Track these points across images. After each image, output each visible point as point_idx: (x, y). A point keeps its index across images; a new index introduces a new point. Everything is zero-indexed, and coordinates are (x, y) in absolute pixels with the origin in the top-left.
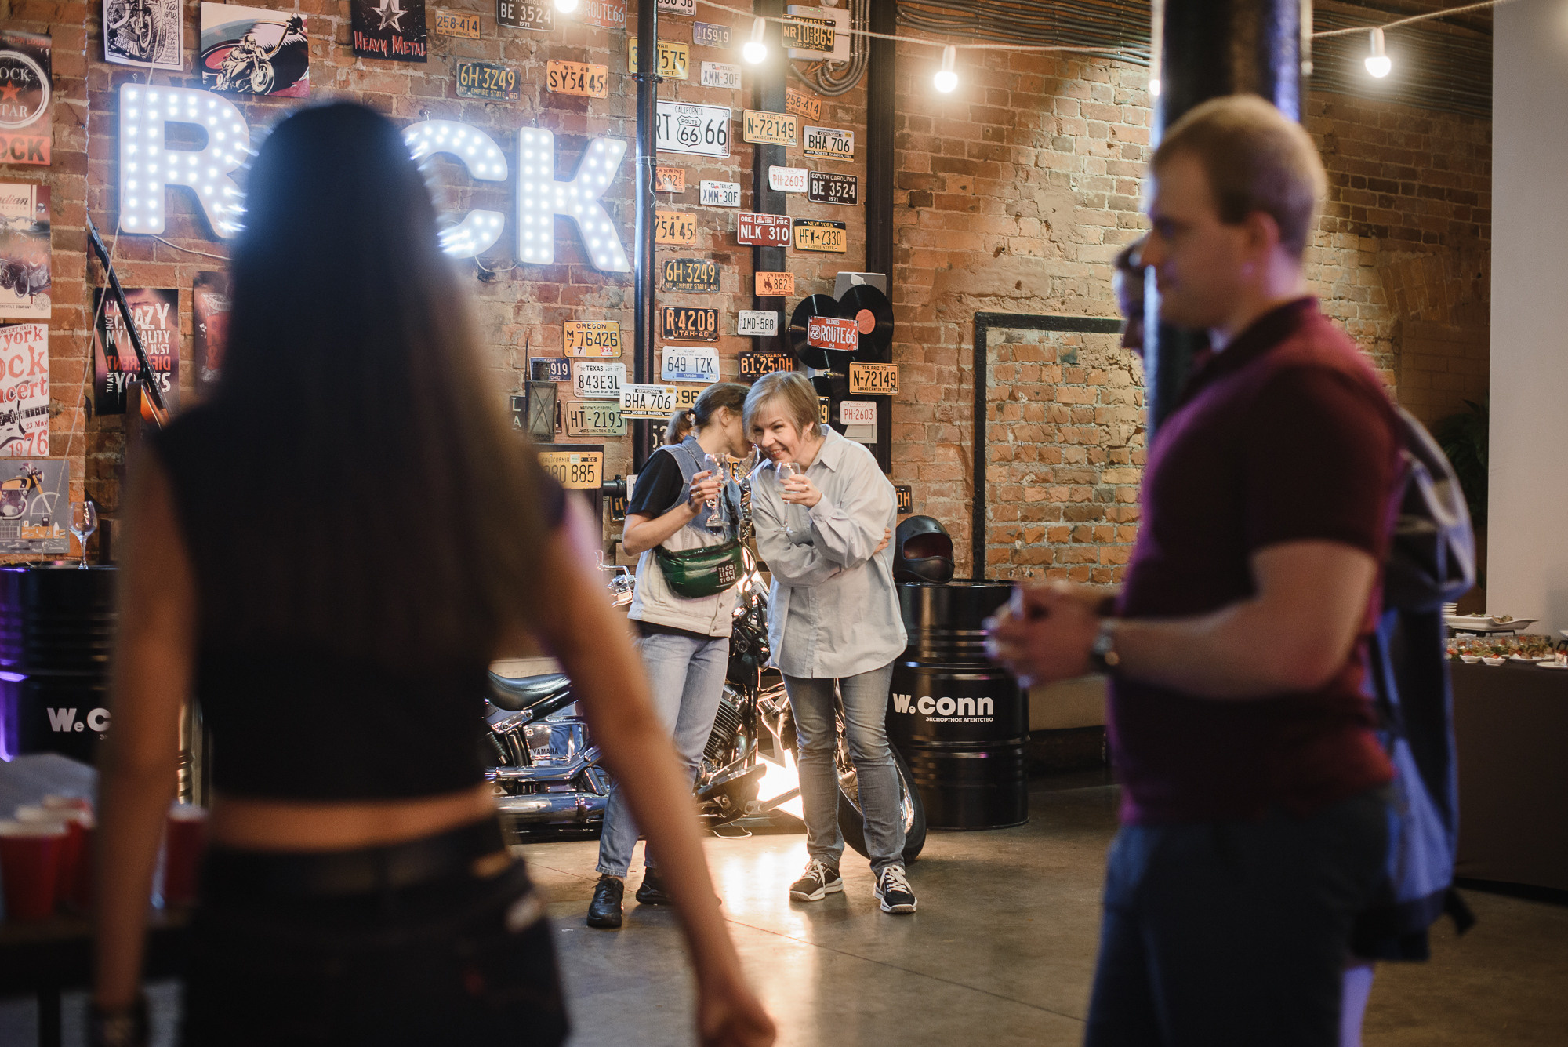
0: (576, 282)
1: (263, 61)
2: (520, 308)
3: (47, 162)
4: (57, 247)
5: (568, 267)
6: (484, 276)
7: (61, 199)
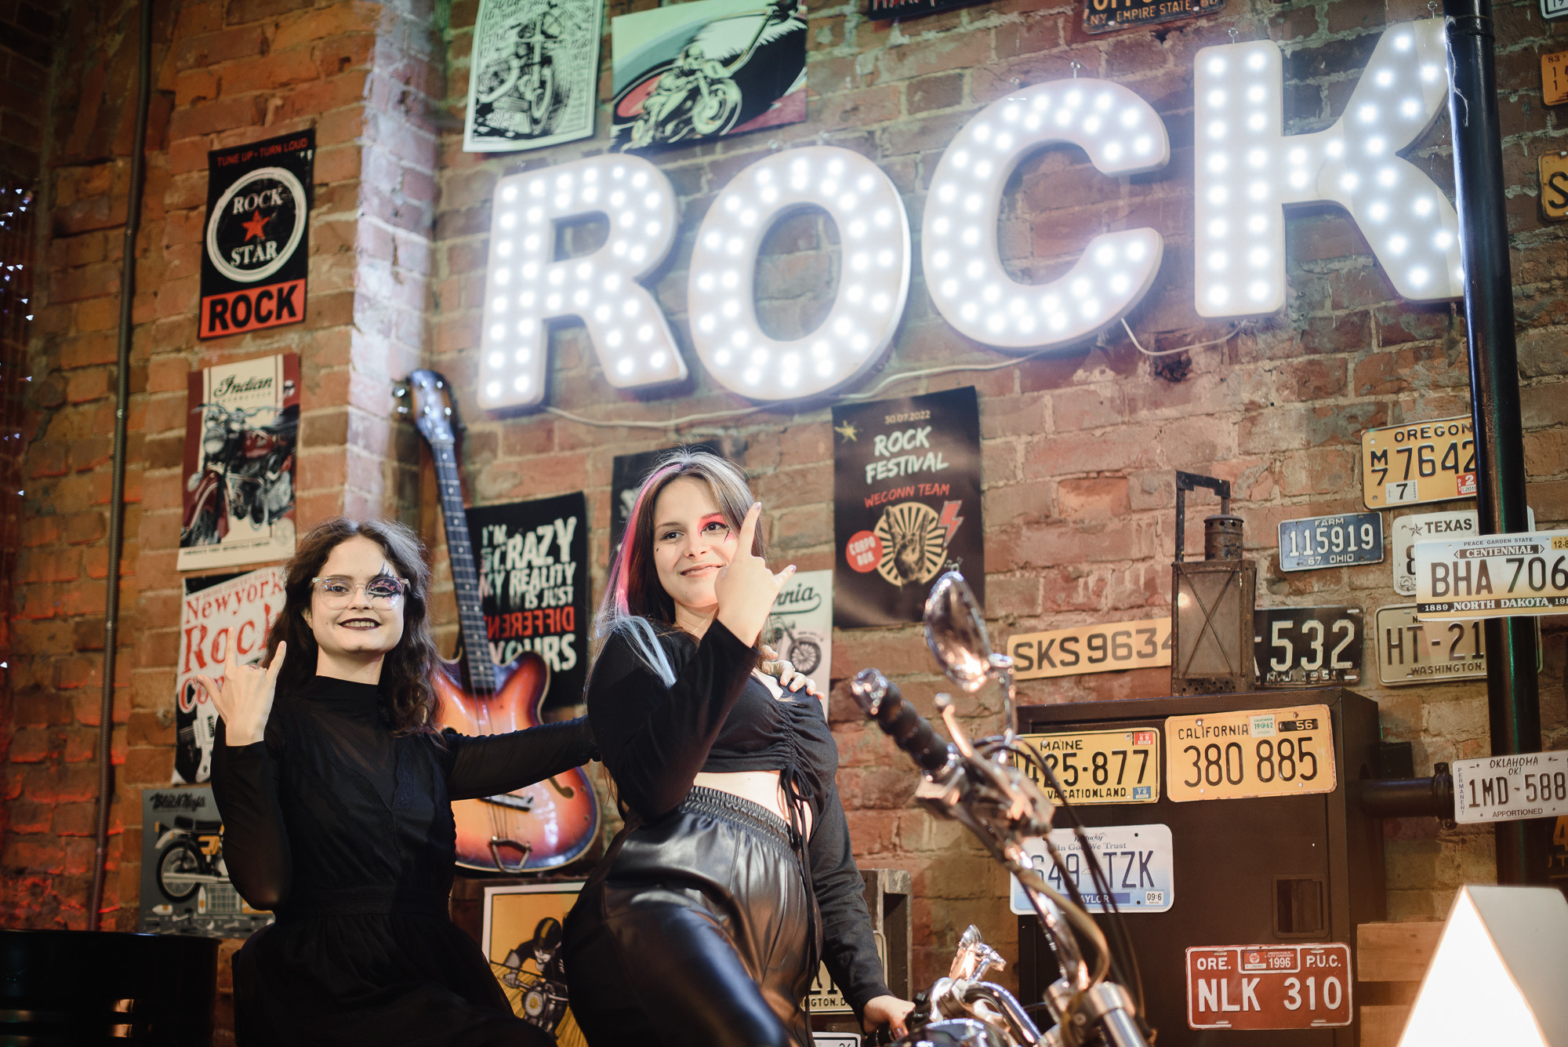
0: (1387, 342)
1: (720, 81)
2: (1253, 421)
3: (299, 317)
4: (308, 443)
5: (1365, 314)
6: (1174, 371)
7: (318, 368)
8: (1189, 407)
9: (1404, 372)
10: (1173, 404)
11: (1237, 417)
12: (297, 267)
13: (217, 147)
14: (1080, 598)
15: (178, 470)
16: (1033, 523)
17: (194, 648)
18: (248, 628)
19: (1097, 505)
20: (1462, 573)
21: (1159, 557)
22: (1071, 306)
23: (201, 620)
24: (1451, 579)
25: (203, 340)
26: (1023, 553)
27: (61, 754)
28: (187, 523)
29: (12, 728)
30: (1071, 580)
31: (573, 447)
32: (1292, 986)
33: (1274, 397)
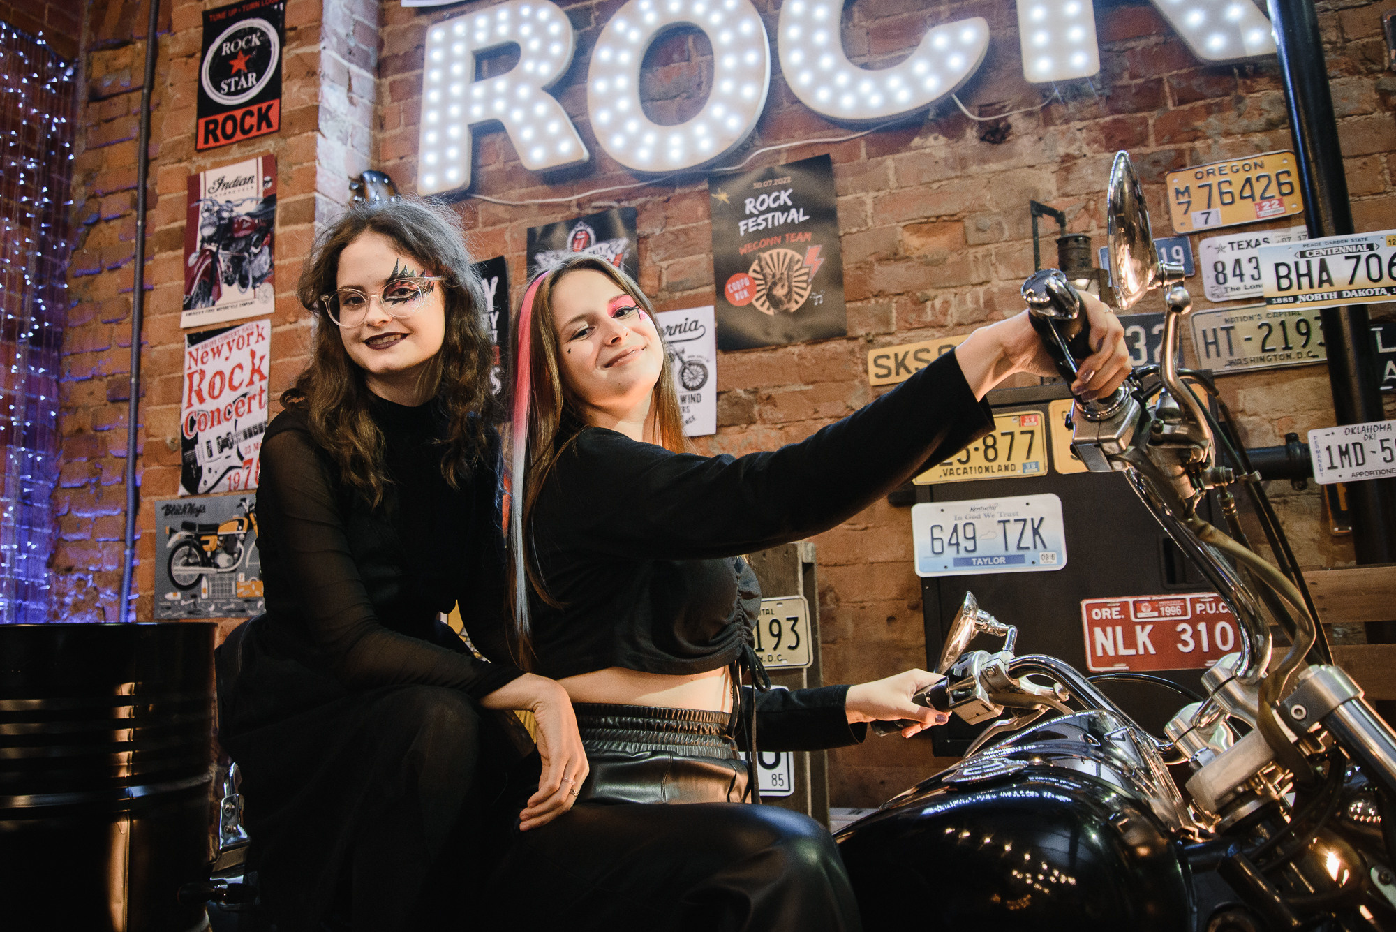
0: (1182, 102)
2: (1068, 170)
3: (275, 127)
4: (284, 223)
5: (1160, 81)
6: (996, 134)
7: (290, 166)
8: (1013, 162)
9: (1198, 124)
10: (998, 160)
11: (1055, 168)
12: (273, 90)
13: (209, 7)
14: (928, 316)
15: (181, 252)
16: (883, 260)
17: (195, 388)
18: (238, 371)
19: (937, 244)
20: (1303, 270)
21: (995, 281)
22: (914, 83)
23: (200, 366)
24: (1293, 276)
25: (199, 151)
26: (877, 283)
27: (98, 480)
28: (188, 292)
29: (62, 462)
30: (920, 303)
31: (493, 224)
32: (1184, 631)
33: (1085, 149)
